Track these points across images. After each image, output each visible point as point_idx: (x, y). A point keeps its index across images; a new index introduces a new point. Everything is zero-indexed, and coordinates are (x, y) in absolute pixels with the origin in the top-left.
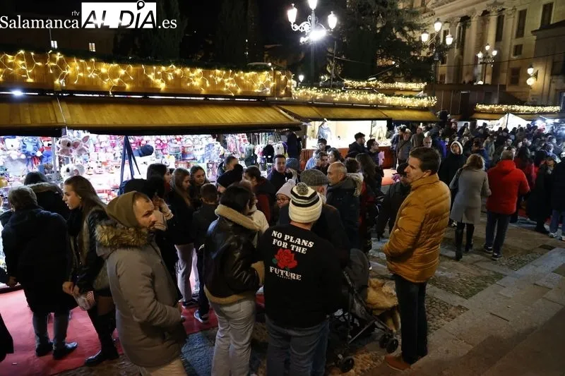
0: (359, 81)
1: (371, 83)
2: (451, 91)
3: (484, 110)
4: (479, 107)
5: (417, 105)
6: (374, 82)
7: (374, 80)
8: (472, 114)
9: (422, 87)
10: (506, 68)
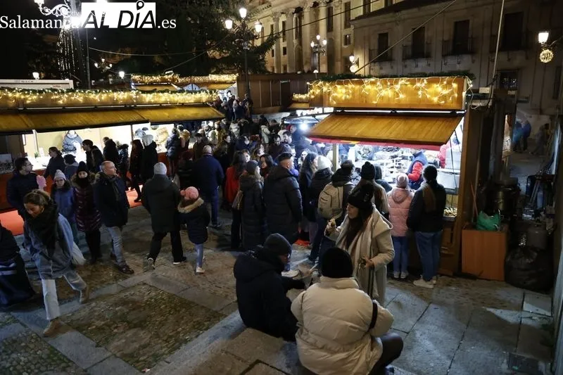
0: (151, 76)
1: (166, 77)
2: (269, 81)
3: (301, 99)
4: (297, 96)
5: (192, 101)
6: (170, 76)
7: (170, 74)
8: (290, 104)
9: (235, 79)
10: (340, 58)
